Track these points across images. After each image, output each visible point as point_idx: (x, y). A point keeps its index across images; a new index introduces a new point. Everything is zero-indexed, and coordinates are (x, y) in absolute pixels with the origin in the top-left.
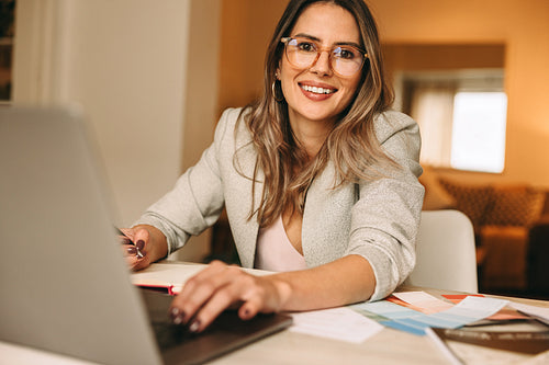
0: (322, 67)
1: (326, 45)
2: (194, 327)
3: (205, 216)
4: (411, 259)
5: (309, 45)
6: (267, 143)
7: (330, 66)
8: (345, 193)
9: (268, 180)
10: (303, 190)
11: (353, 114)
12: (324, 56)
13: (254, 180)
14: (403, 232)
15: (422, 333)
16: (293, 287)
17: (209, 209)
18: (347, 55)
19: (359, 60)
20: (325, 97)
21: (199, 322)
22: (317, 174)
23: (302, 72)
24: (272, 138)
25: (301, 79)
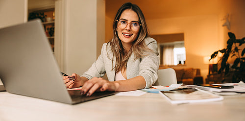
0: (128, 28)
1: (129, 22)
2: (88, 94)
3: (100, 74)
4: (156, 77)
5: (125, 21)
6: (116, 49)
7: (130, 28)
8: (138, 61)
9: (117, 59)
10: (126, 61)
11: (138, 41)
12: (129, 25)
13: (113, 61)
14: (154, 69)
15: (158, 93)
16: (120, 84)
17: (101, 72)
18: (135, 24)
19: (138, 26)
20: (130, 36)
21: (89, 93)
22: (130, 56)
23: (123, 30)
24: (117, 47)
25: (123, 32)
